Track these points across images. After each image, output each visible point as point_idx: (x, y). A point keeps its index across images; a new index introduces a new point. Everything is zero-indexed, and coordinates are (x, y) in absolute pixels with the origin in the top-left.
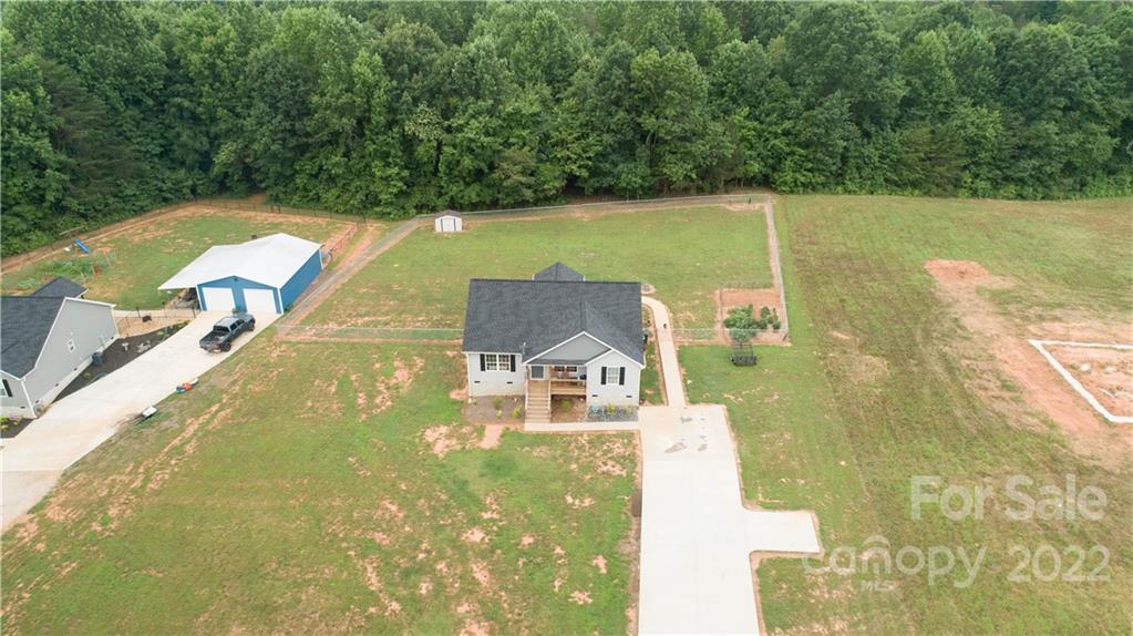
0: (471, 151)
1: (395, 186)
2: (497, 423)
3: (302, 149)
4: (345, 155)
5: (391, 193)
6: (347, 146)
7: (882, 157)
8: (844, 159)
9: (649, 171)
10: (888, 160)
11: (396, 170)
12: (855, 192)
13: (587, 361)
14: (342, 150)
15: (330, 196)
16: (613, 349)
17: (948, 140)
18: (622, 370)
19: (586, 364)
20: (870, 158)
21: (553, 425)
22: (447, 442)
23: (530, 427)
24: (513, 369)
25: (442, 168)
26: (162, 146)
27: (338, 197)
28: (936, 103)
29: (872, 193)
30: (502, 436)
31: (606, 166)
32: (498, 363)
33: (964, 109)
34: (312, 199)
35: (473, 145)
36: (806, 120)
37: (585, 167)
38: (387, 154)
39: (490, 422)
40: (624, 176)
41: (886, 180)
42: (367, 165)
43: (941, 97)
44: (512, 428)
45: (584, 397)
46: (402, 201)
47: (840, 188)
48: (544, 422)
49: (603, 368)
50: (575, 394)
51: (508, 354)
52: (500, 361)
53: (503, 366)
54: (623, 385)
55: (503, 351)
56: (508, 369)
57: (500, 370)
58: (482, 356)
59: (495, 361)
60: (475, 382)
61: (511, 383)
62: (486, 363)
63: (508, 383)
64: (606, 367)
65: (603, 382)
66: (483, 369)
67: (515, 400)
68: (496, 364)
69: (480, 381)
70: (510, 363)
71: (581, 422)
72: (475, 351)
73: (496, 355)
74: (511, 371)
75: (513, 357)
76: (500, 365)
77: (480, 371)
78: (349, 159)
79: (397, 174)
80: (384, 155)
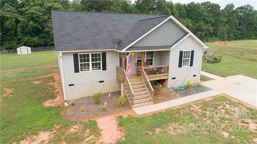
13: (171, 46)
16: (190, 33)
18: (193, 52)
19: (171, 49)
23: (140, 110)
24: (104, 68)
48: (148, 104)
49: (180, 52)
50: (161, 79)
51: (99, 51)
52: (93, 60)
53: (95, 66)
54: (192, 66)
55: (96, 49)
56: (100, 69)
57: (92, 70)
58: (75, 56)
59: (88, 61)
60: (70, 85)
61: (103, 81)
62: (79, 63)
63: (100, 82)
64: (183, 51)
65: (180, 66)
66: (77, 70)
67: (109, 95)
68: (88, 65)
69: (74, 84)
70: (101, 62)
71: (176, 98)
72: (68, 50)
73: (89, 54)
74: (103, 70)
75: (104, 54)
76: (93, 64)
77: (74, 72)
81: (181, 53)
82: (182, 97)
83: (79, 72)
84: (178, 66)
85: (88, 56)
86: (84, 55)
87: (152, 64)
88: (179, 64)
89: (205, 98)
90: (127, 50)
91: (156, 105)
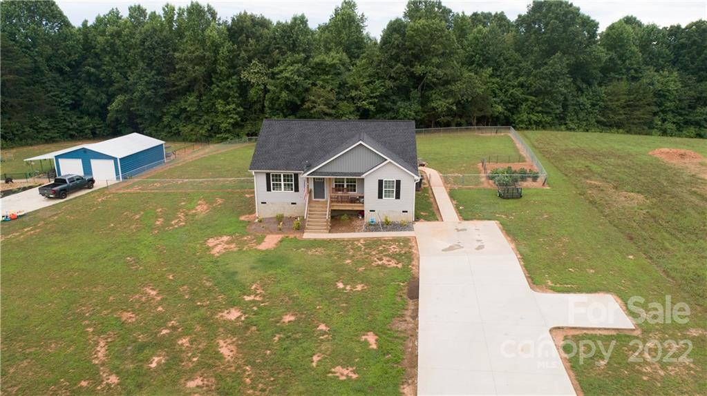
0: (287, 87)
1: (232, 118)
2: (277, 234)
3: (168, 98)
4: (197, 97)
5: (229, 123)
6: (200, 91)
7: (593, 105)
8: (565, 107)
9: (420, 107)
10: (597, 107)
11: (233, 106)
12: (574, 130)
13: (363, 174)
14: (196, 93)
15: (186, 130)
16: (389, 160)
17: (641, 92)
18: (398, 182)
19: (363, 176)
20: (584, 105)
21: (330, 234)
22: (226, 246)
23: (307, 235)
24: (297, 190)
25: (267, 103)
26: (73, 99)
27: (192, 130)
28: (628, 70)
29: (587, 131)
30: (280, 242)
31: (388, 104)
32: (282, 183)
33: (650, 74)
34: (175, 134)
35: (289, 83)
36: (535, 76)
37: (374, 104)
38: (228, 96)
39: (271, 233)
40: (401, 110)
41: (598, 122)
42: (214, 104)
43: (632, 64)
44: (292, 236)
45: (362, 213)
46: (237, 130)
47: (563, 127)
48: (322, 232)
49: (379, 180)
50: (353, 209)
51: (292, 172)
52: (284, 181)
53: (288, 186)
54: (399, 199)
55: (287, 170)
56: (292, 190)
57: (284, 190)
58: (268, 175)
59: (280, 181)
60: (262, 203)
61: (295, 204)
62: (272, 183)
63: (292, 203)
64: (383, 180)
65: (380, 196)
66: (269, 189)
68: (280, 184)
69: (266, 202)
70: (293, 183)
71: (358, 232)
72: (260, 169)
73: (281, 174)
74: (295, 191)
75: (296, 176)
76: (285, 185)
77: (266, 191)
78: (200, 101)
79: (234, 109)
80: (226, 97)
81: (381, 182)
83: (270, 191)
84: (377, 197)
85: (280, 176)
86: (276, 175)
87: (355, 191)
90: (309, 175)
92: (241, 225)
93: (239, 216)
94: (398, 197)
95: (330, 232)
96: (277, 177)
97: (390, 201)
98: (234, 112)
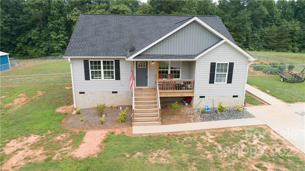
1: (61, 43)
2: (99, 129)
3: (20, 32)
4: (38, 31)
5: (59, 46)
6: (40, 27)
7: (261, 38)
8: (247, 38)
10: (263, 38)
11: (62, 35)
12: (252, 50)
13: (196, 56)
14: (38, 28)
15: (31, 51)
16: (225, 40)
17: (284, 31)
18: (231, 65)
19: (196, 59)
20: (257, 38)
23: (138, 130)
24: (118, 78)
27: (36, 52)
28: (275, 20)
29: (259, 51)
30: (105, 141)
32: (102, 70)
33: (285, 23)
34: (25, 55)
36: (232, 21)
38: (59, 29)
39: (92, 128)
41: (264, 46)
42: (49, 35)
43: (276, 17)
44: (118, 132)
47: (247, 49)
48: (154, 124)
49: (212, 63)
50: (182, 96)
51: (112, 58)
52: (104, 68)
53: (108, 74)
54: (231, 83)
55: (107, 55)
56: (113, 78)
57: (104, 79)
58: (86, 62)
59: (100, 68)
60: (80, 93)
61: (116, 92)
62: (90, 70)
63: (113, 92)
64: (215, 63)
65: (212, 81)
66: (87, 78)
67: (120, 109)
68: (100, 72)
69: (84, 92)
70: (114, 70)
71: (195, 122)
72: (77, 55)
73: (100, 61)
74: (116, 79)
75: (117, 62)
76: (105, 72)
77: (85, 80)
78: (41, 33)
79: (63, 38)
80: (57, 31)
81: (213, 65)
82: (203, 121)
83: (89, 79)
84: (209, 82)
85: (99, 62)
86: (95, 62)
87: (179, 77)
88: (210, 79)
89: (232, 127)
90: (135, 58)
91: (164, 126)
92: (57, 118)
93: (56, 108)
94: (230, 81)
95: (163, 123)
96: (96, 64)
97: (221, 85)
98: (63, 39)
